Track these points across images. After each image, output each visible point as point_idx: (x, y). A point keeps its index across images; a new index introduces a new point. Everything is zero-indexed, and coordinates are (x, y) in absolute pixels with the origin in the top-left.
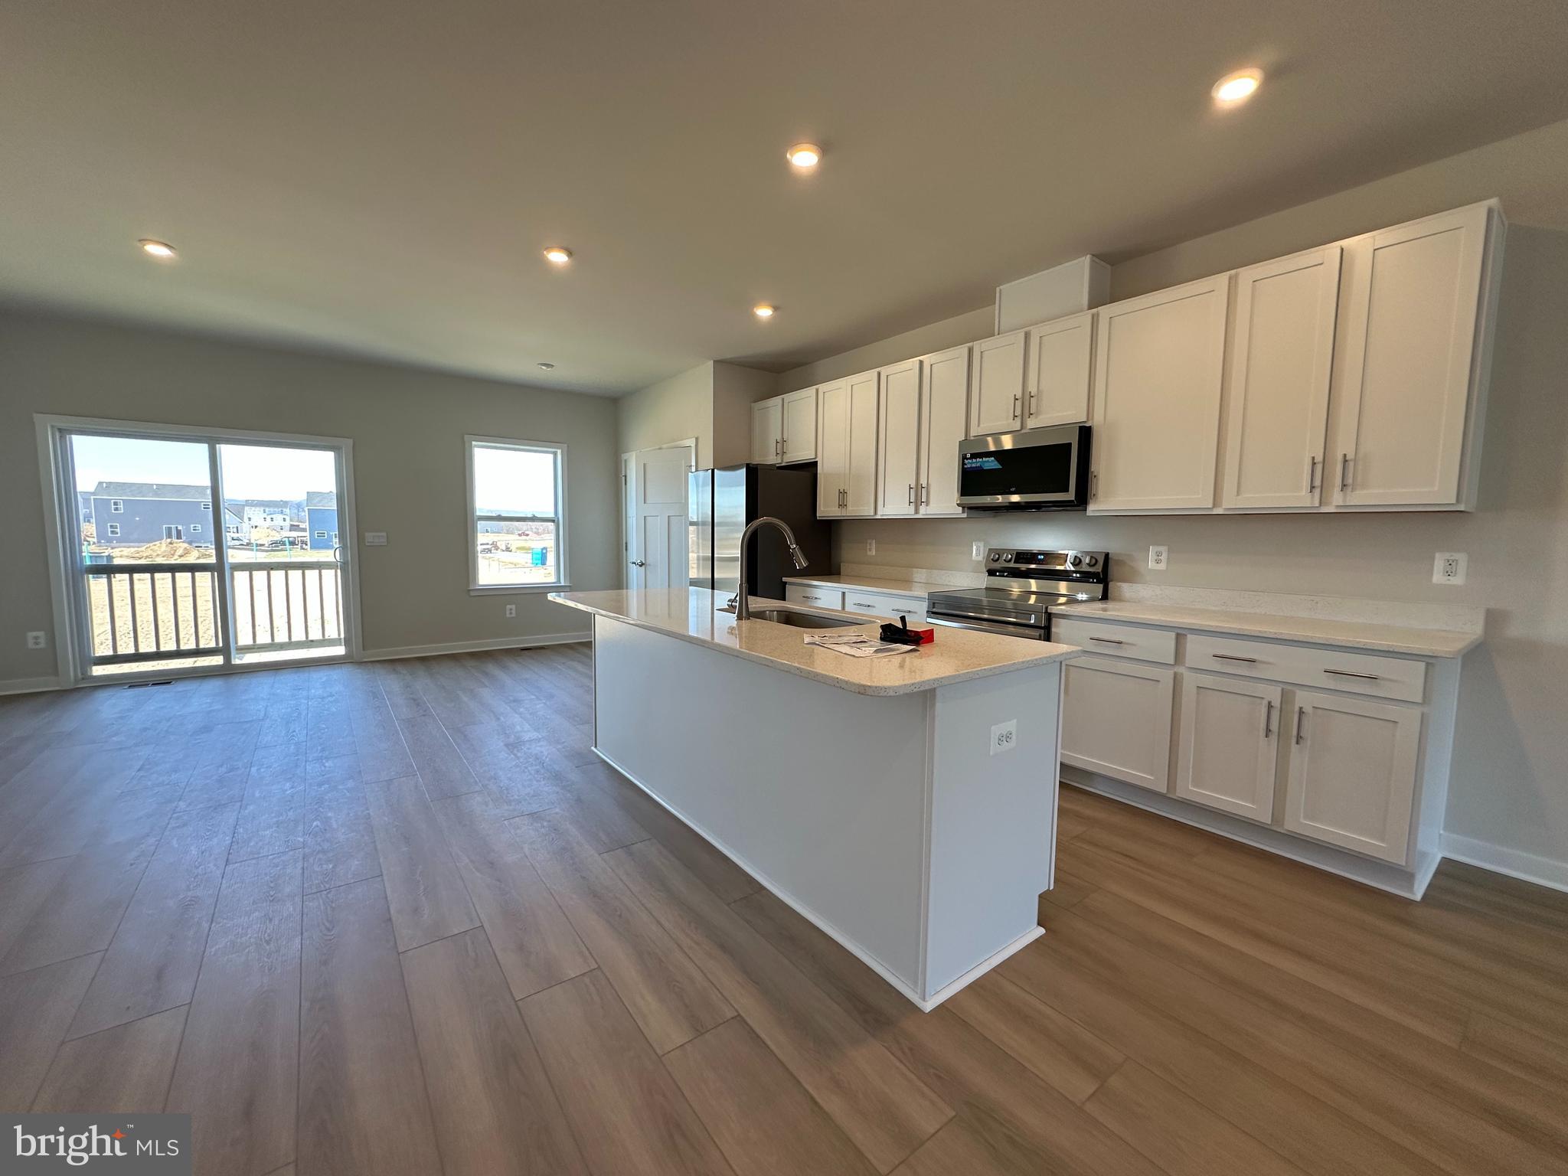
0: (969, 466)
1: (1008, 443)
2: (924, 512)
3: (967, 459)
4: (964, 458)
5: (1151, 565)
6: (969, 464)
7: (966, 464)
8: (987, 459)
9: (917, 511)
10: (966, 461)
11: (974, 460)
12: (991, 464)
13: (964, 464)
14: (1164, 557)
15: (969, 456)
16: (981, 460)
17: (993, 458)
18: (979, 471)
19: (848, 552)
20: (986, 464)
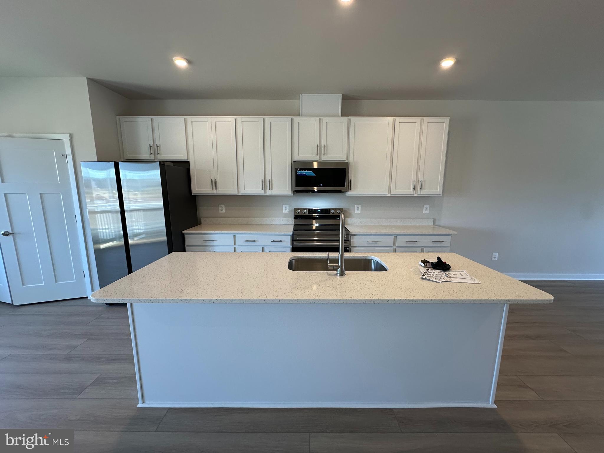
0: (299, 173)
1: (315, 165)
2: (269, 193)
3: (298, 170)
4: (297, 170)
5: (356, 212)
6: (299, 172)
7: (297, 173)
8: (308, 171)
9: (265, 192)
10: (297, 171)
11: (302, 171)
12: (310, 173)
13: (296, 172)
14: (360, 209)
15: (299, 169)
16: (305, 171)
17: (311, 171)
18: (305, 176)
19: (203, 212)
20: (308, 173)
